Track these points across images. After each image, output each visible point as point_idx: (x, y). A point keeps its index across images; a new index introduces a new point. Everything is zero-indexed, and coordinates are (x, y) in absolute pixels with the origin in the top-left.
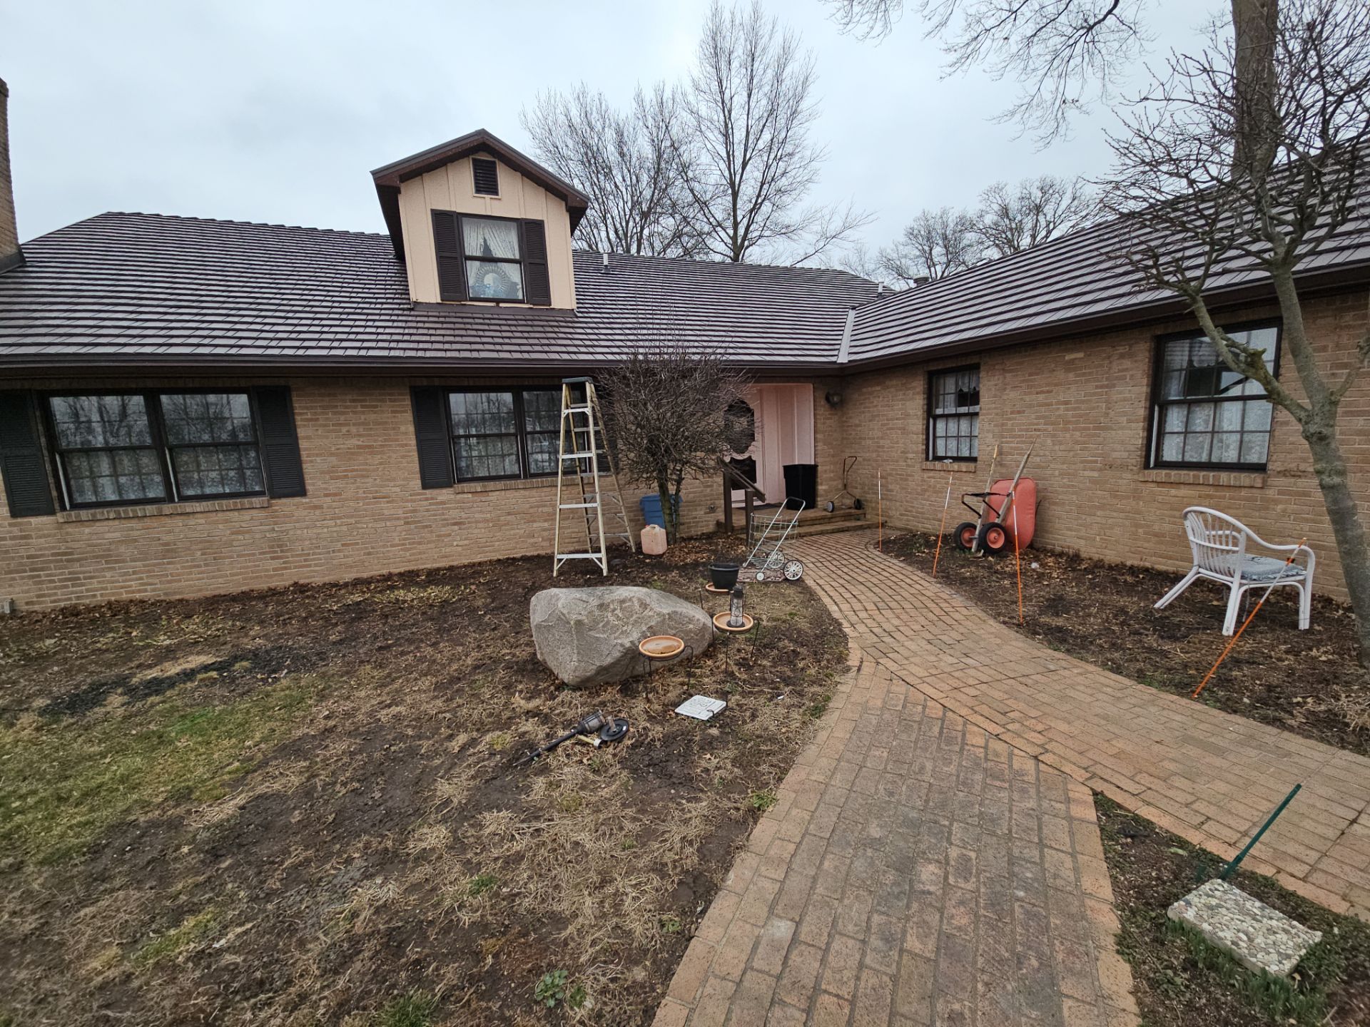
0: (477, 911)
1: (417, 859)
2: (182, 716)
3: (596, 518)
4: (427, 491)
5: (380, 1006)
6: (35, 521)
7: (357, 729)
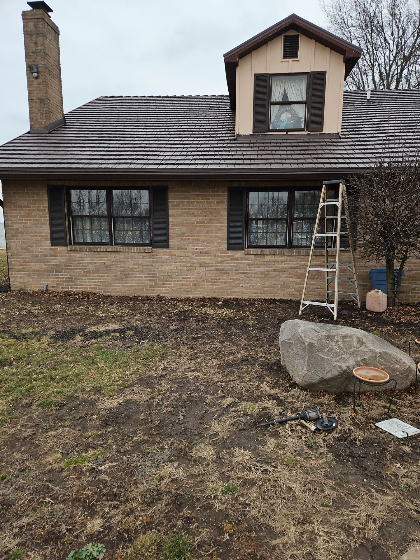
0: (224, 504)
1: (195, 461)
2: (103, 352)
3: (334, 280)
4: (229, 252)
5: (166, 533)
6: (60, 248)
7: (176, 379)
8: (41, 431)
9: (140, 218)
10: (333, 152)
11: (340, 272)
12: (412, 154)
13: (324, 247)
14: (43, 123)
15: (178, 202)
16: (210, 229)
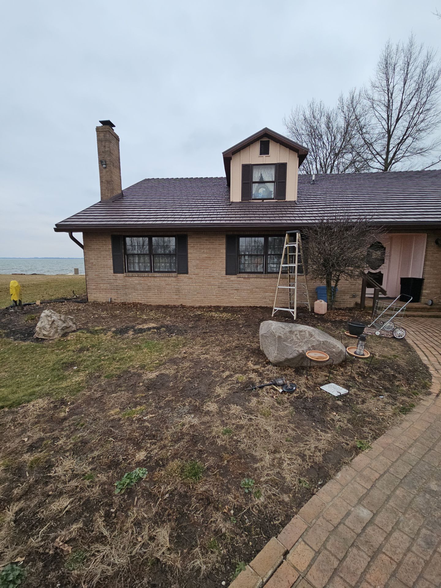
0: (224, 441)
1: (205, 413)
2: (146, 342)
3: (294, 294)
4: (227, 276)
5: (186, 461)
6: (119, 275)
7: (193, 359)
8: (106, 394)
9: (170, 255)
10: (292, 213)
11: (297, 288)
12: (341, 214)
13: (287, 273)
14: (109, 196)
15: (194, 245)
16: (215, 261)
